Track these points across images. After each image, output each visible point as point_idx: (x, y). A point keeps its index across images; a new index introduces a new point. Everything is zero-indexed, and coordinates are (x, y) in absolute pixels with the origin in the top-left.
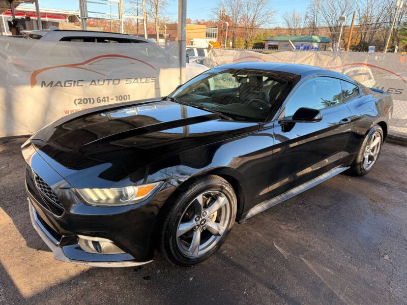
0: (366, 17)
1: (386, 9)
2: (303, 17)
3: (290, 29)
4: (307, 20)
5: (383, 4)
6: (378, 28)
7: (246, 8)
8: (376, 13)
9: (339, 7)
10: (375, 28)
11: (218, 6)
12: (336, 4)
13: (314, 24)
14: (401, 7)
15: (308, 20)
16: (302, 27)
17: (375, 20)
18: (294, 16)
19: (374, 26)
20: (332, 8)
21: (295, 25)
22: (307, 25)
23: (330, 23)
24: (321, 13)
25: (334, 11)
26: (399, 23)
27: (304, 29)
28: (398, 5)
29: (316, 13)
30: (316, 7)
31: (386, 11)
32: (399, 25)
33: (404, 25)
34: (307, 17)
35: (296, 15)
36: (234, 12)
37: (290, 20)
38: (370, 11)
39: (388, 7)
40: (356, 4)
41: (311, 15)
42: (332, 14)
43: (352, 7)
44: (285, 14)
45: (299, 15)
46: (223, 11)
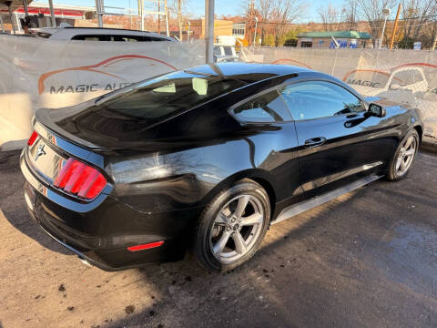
0: (411, 10)
2: (340, 10)
3: (325, 24)
8: (422, 5)
13: (352, 18)
16: (339, 22)
17: (421, 13)
18: (329, 10)
19: (420, 19)
24: (360, 6)
25: (375, 4)
27: (341, 23)
29: (354, 5)
34: (344, 10)
35: (332, 9)
36: (264, 6)
37: (325, 14)
41: (349, 8)
42: (372, 7)
44: (320, 8)
45: (335, 8)
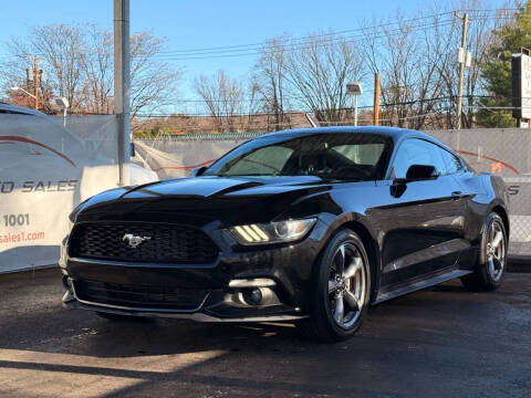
0: (396, 89)
1: (436, 68)
2: (246, 88)
3: (215, 118)
4: (259, 96)
5: (427, 60)
7: (97, 64)
8: (415, 78)
9: (330, 65)
11: (14, 59)
13: (276, 105)
14: (469, 64)
15: (261, 96)
16: (247, 112)
17: (417, 94)
18: (222, 86)
19: (416, 106)
20: (314, 66)
22: (259, 108)
24: (289, 78)
25: (321, 74)
26: (470, 98)
27: (253, 116)
28: (461, 60)
29: (276, 79)
30: (275, 65)
32: (470, 104)
34: (256, 88)
35: (229, 85)
38: (402, 73)
39: (440, 65)
41: (265, 83)
43: (360, 65)
45: (235, 82)
46: (35, 72)
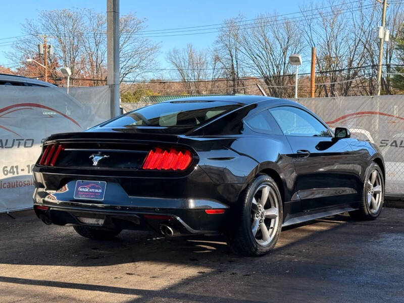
0: (328, 59)
1: (360, 42)
2: (210, 59)
3: (185, 83)
4: (219, 65)
5: (353, 35)
6: (353, 78)
7: (92, 40)
8: (344, 50)
9: (276, 41)
10: (348, 78)
11: (29, 37)
12: (270, 35)
13: (233, 73)
14: (387, 39)
15: (221, 65)
16: (211, 78)
17: (346, 63)
18: (191, 57)
19: (345, 73)
21: (196, 73)
22: (220, 75)
23: (265, 70)
24: (244, 51)
25: (268, 48)
26: (388, 66)
27: (214, 81)
28: (381, 36)
29: (233, 51)
30: (233, 41)
31: (361, 48)
32: (388, 71)
33: (398, 70)
34: (217, 59)
35: (196, 57)
36: (67, 48)
37: (185, 65)
38: (334, 46)
39: (364, 39)
40: (306, 35)
41: (224, 55)
42: (264, 52)
44: (172, 54)
46: (45, 47)
